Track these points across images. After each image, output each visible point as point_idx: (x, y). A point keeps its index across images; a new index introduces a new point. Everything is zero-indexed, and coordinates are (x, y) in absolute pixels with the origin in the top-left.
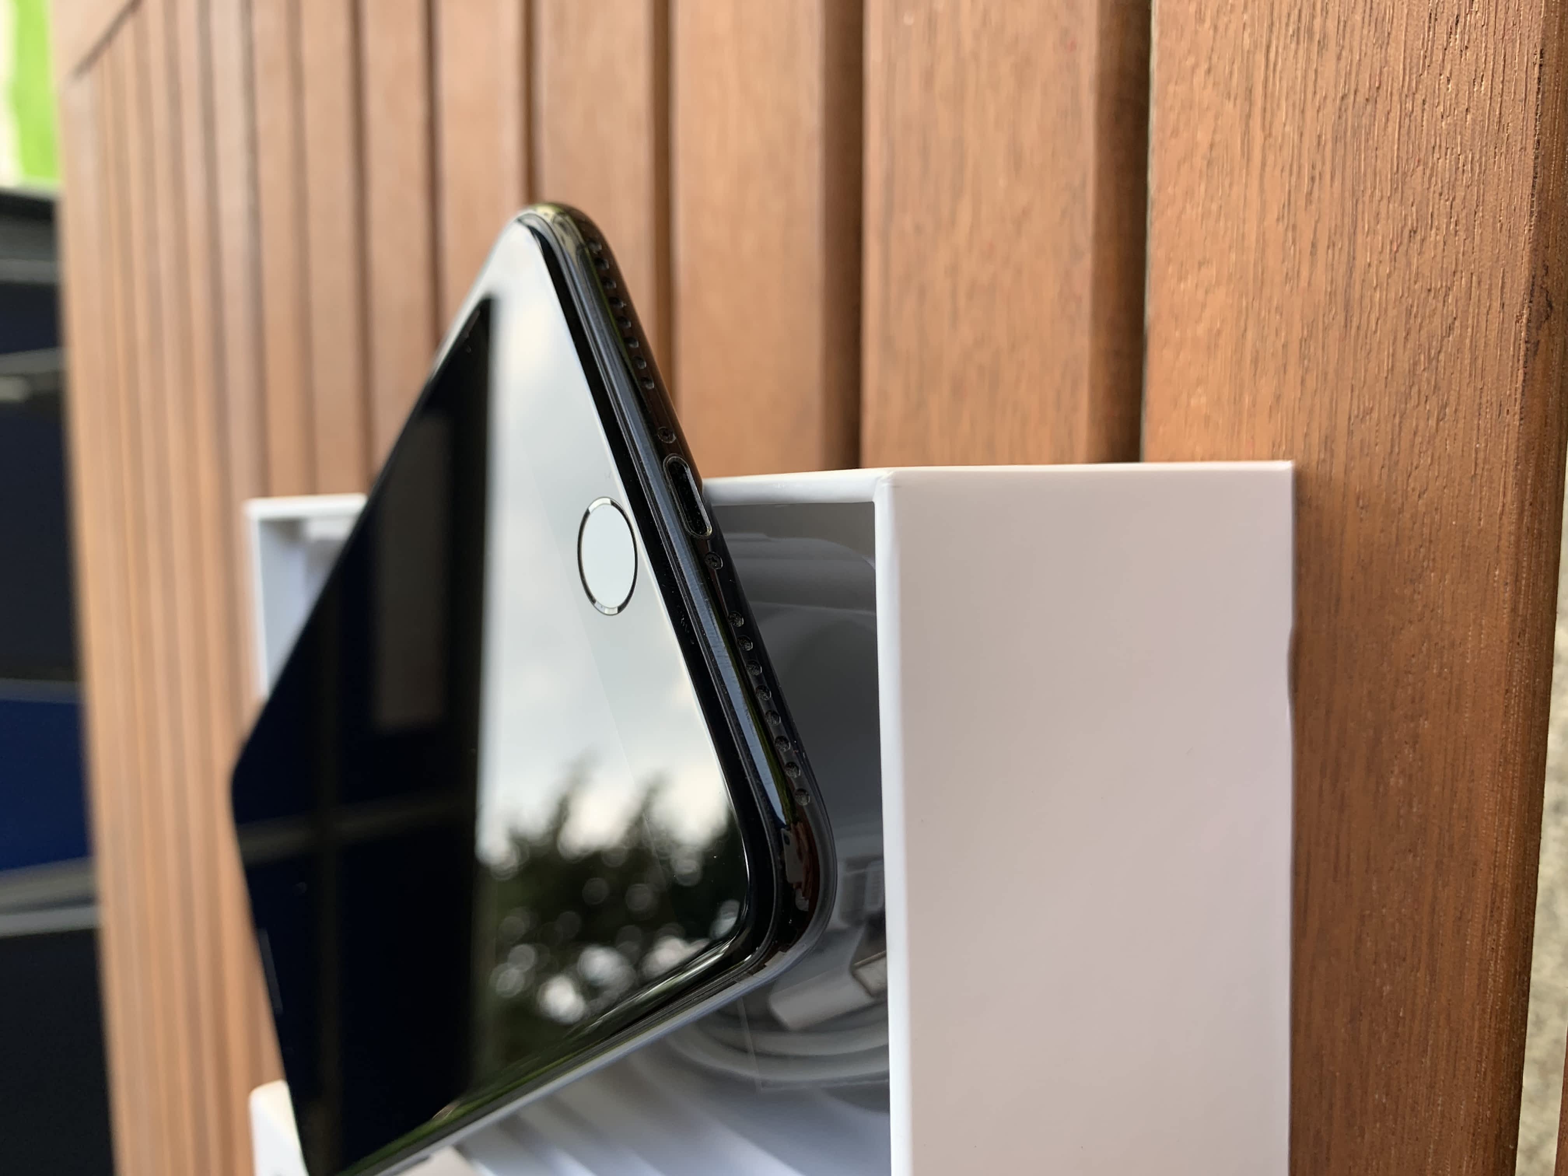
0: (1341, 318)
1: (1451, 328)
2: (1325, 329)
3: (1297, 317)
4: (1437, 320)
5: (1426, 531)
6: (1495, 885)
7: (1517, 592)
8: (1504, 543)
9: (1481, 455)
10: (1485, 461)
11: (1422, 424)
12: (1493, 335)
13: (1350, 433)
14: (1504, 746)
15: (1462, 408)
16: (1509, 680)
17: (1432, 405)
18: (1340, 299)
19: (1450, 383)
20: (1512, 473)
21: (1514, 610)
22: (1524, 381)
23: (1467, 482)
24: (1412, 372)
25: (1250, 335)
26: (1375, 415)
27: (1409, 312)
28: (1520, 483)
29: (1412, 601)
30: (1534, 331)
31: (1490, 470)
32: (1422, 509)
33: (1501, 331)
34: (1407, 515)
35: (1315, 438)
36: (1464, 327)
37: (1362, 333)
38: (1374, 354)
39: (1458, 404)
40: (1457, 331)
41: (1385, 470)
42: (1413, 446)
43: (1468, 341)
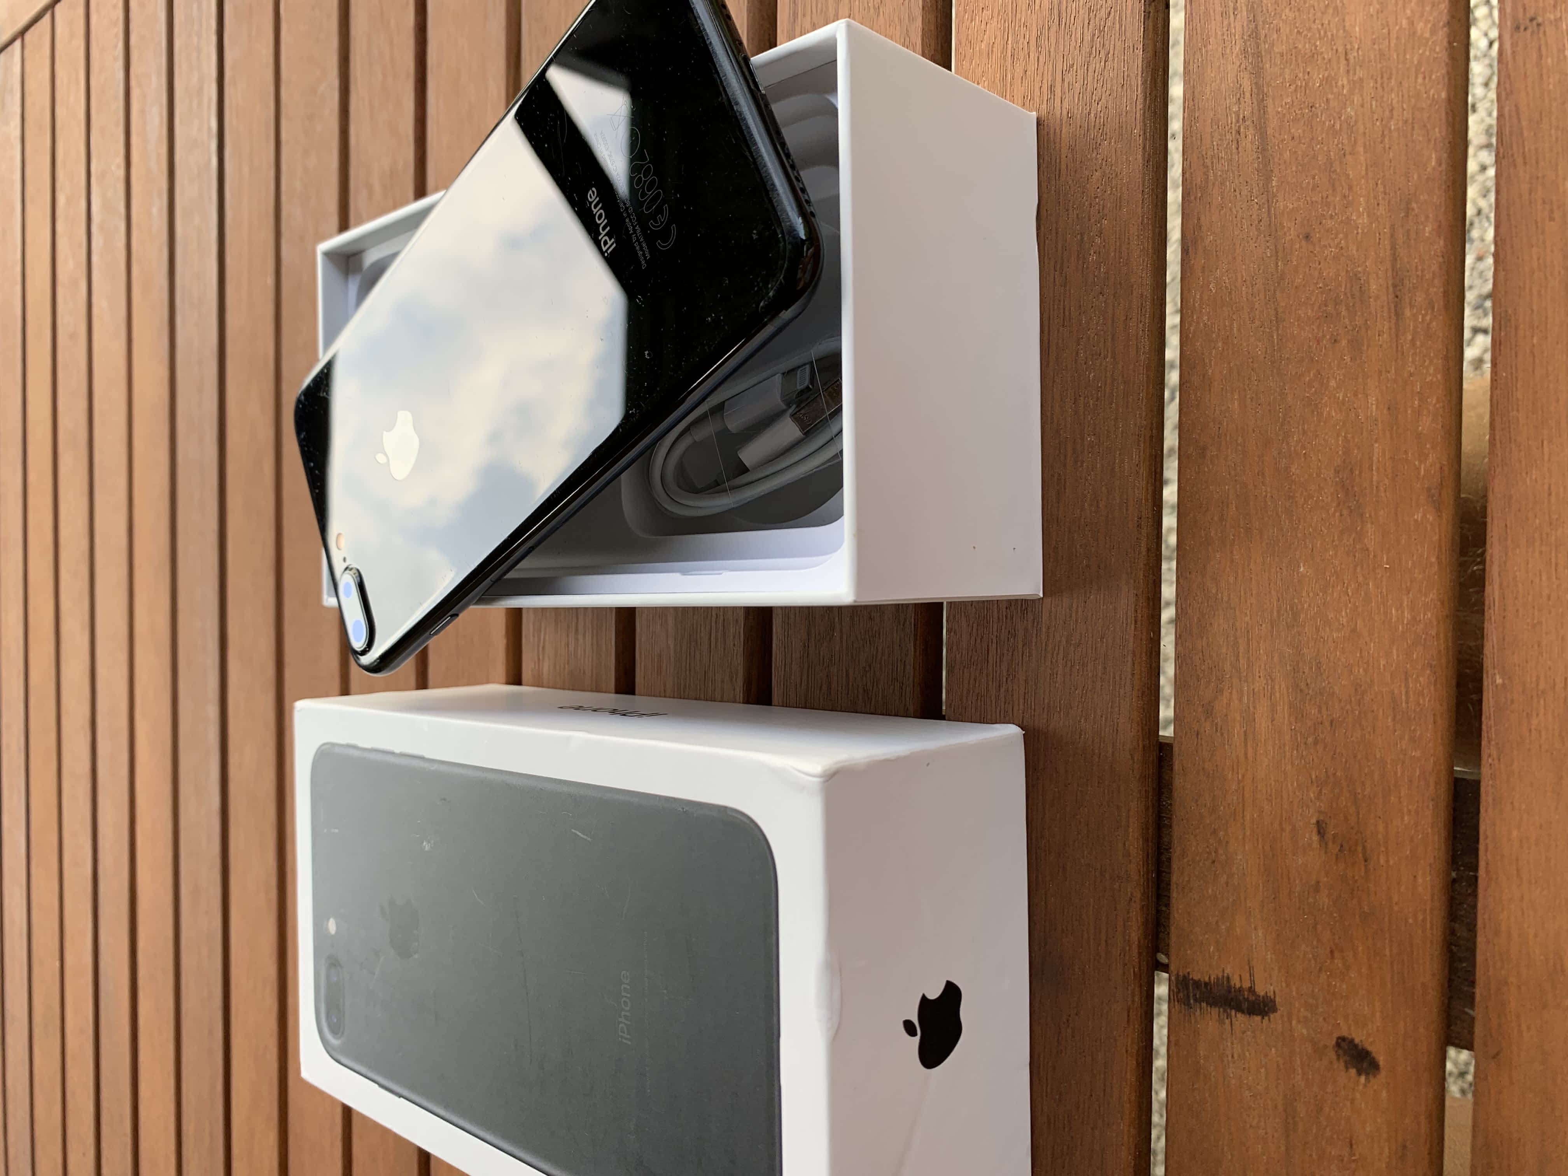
0: (1057, 21)
1: (1109, 13)
2: (1049, 28)
3: (1034, 25)
4: (1103, 10)
5: (1102, 120)
6: (1142, 295)
7: (1145, 139)
8: (1138, 115)
9: (1126, 74)
10: (1128, 76)
11: (1098, 65)
12: (1129, 12)
13: (1063, 80)
14: (1143, 220)
15: (1116, 52)
16: (1143, 185)
17: (1102, 55)
18: (1056, 12)
19: (1110, 41)
20: (1140, 79)
21: (1144, 148)
22: (1144, 31)
23: (1120, 90)
24: (1092, 40)
25: (1010, 42)
26: (1075, 67)
27: (1090, 9)
28: (1144, 83)
29: (1096, 159)
30: (1147, 6)
31: (1130, 81)
32: (1099, 109)
33: (1132, 10)
34: (1092, 115)
35: (1045, 87)
36: (1116, 11)
37: (1067, 25)
38: (1073, 36)
39: (1114, 51)
40: (1112, 14)
41: (1081, 95)
42: (1094, 78)
43: (1117, 18)
